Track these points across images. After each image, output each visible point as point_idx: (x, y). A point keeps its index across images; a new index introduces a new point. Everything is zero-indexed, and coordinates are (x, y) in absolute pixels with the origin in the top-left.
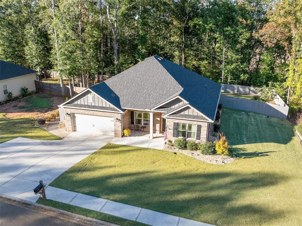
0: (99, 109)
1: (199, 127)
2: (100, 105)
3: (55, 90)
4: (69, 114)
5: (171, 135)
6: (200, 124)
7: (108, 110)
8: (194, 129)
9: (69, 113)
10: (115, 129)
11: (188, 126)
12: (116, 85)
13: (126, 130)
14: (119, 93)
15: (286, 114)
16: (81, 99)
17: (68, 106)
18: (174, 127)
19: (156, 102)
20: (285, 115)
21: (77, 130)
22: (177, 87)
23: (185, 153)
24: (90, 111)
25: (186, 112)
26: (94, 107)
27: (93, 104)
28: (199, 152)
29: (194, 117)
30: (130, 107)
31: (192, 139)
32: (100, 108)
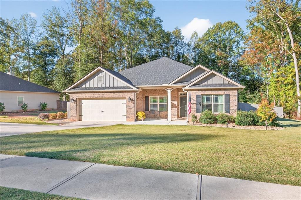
4: (75, 101)
5: (194, 110)
6: (228, 93)
7: (120, 89)
8: (221, 101)
9: (75, 98)
10: (127, 112)
11: (214, 97)
13: (140, 112)
16: (90, 81)
17: (74, 90)
18: (197, 101)
21: (83, 120)
25: (210, 82)
27: (103, 86)
29: (221, 85)
32: (111, 88)
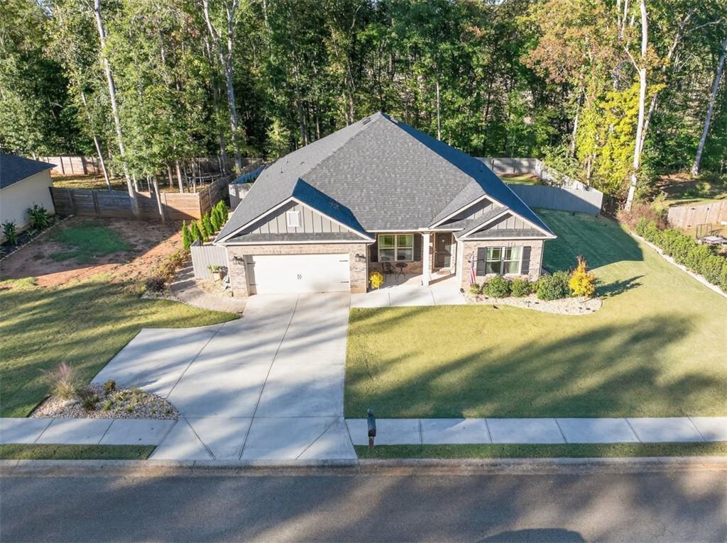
0: (317, 239)
1: (527, 251)
2: (317, 230)
3: (111, 206)
4: (241, 260)
6: (529, 245)
7: (339, 239)
8: (517, 256)
9: (240, 255)
10: (352, 276)
11: (506, 250)
12: (329, 182)
13: (375, 275)
14: (345, 199)
15: (599, 206)
16: (270, 222)
17: (239, 241)
18: (478, 256)
19: (432, 211)
20: (596, 208)
21: (258, 292)
22: (461, 177)
23: (511, 304)
24: (293, 246)
25: (502, 226)
26: (305, 236)
27: (300, 231)
28: (533, 298)
29: (519, 232)
30: (384, 228)
31: (515, 275)
32: (318, 236)
